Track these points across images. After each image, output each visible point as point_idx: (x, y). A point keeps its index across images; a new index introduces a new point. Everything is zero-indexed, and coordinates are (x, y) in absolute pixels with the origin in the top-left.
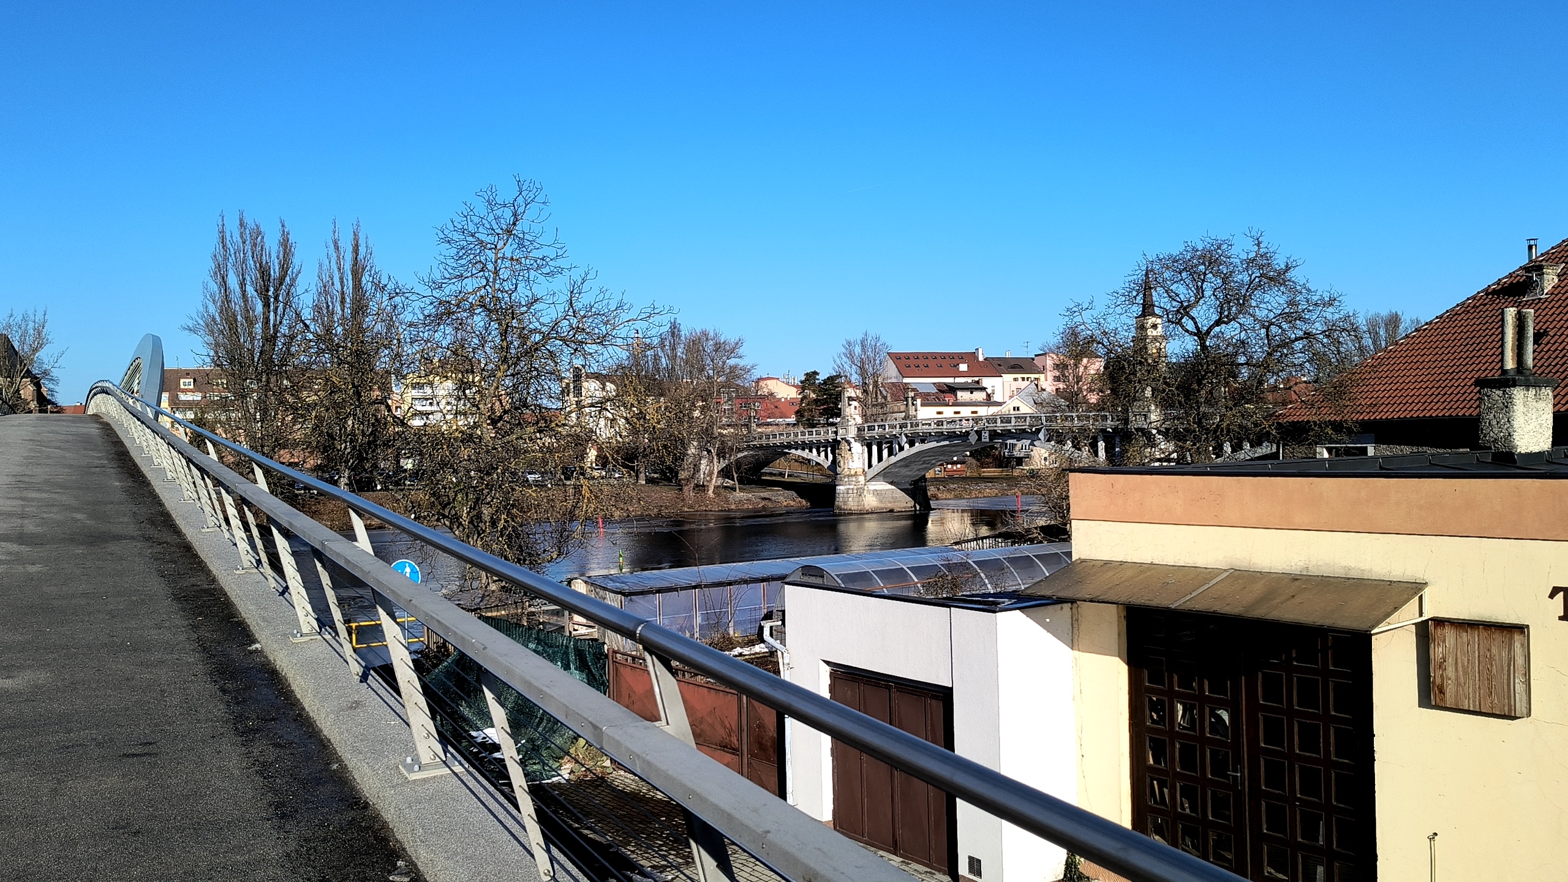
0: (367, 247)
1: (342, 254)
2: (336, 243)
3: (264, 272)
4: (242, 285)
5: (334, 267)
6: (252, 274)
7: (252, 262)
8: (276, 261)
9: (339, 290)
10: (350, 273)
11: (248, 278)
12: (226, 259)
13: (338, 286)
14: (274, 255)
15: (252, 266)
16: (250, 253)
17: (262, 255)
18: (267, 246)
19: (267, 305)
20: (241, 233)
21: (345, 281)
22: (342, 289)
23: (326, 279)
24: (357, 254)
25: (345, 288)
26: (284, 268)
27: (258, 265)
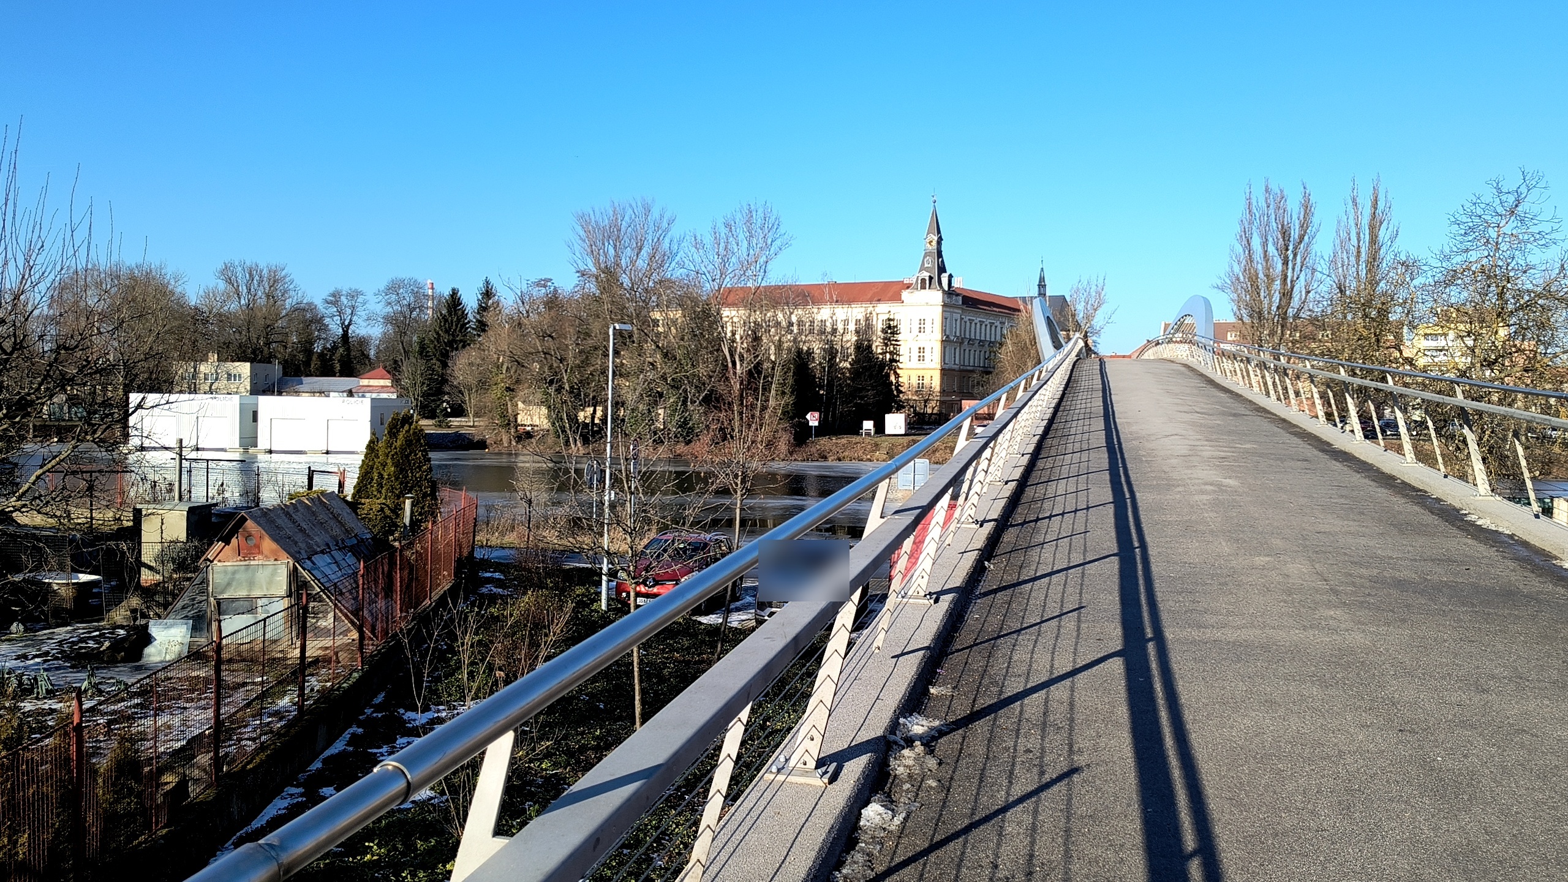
0: (1386, 201)
1: (1360, 209)
2: (1354, 201)
3: (1285, 233)
4: (1265, 244)
5: (1352, 223)
6: (1275, 234)
7: (1274, 224)
8: (1297, 222)
9: (1356, 244)
10: (1367, 228)
11: (1270, 239)
12: (1251, 223)
13: (1354, 241)
14: (1295, 217)
15: (1275, 228)
16: (1273, 216)
17: (1284, 217)
18: (1289, 209)
19: (1285, 262)
20: (1266, 198)
21: (1362, 235)
22: (1359, 242)
23: (1344, 235)
24: (1376, 209)
25: (1362, 242)
26: (1304, 226)
27: (1280, 227)
